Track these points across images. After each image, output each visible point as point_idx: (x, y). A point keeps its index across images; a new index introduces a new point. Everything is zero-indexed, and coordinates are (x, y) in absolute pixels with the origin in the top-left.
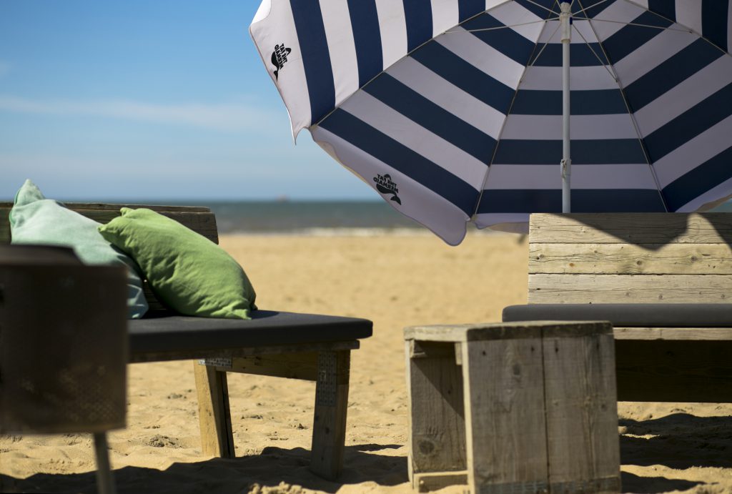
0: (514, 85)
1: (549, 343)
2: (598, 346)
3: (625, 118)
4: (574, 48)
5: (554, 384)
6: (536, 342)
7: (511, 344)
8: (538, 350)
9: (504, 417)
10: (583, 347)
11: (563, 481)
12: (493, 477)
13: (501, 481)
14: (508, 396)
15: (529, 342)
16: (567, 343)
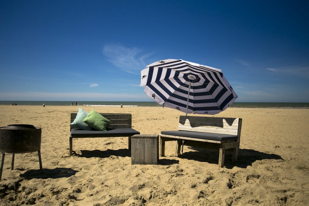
0: (172, 92)
1: (145, 139)
2: (154, 140)
3: (193, 104)
4: (190, 93)
5: (146, 146)
6: (143, 139)
7: (139, 139)
8: (143, 141)
9: (137, 151)
10: (151, 140)
11: (146, 162)
12: (135, 160)
13: (136, 161)
14: (138, 147)
15: (142, 139)
16: (148, 140)
